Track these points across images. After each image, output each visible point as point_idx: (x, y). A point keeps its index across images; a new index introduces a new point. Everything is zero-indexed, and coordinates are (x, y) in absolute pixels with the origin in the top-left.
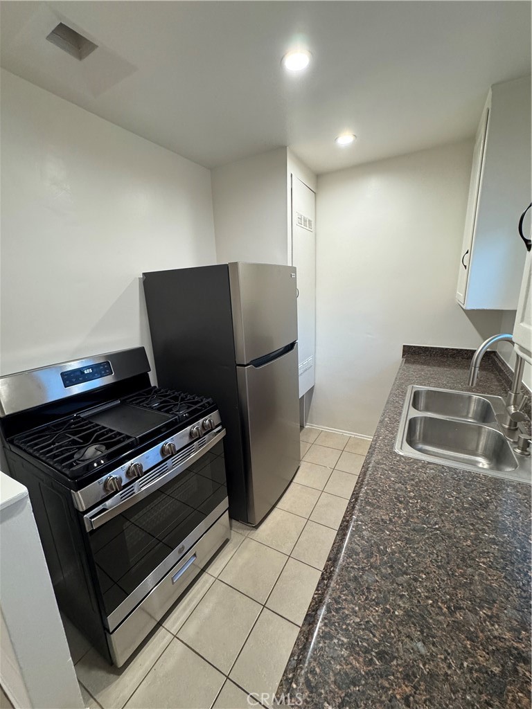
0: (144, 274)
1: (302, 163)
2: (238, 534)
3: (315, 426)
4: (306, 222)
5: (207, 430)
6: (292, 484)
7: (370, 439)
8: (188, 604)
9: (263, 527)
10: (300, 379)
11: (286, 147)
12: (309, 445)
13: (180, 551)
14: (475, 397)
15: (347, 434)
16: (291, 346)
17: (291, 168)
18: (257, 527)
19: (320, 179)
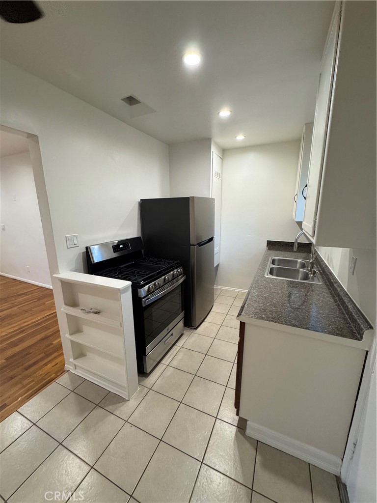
0: (141, 200)
1: (217, 145)
2: (187, 332)
3: (219, 287)
4: (218, 175)
5: (174, 277)
6: (211, 313)
7: (247, 291)
8: (171, 355)
9: (199, 329)
10: (215, 256)
11: (211, 139)
12: (217, 296)
13: (168, 330)
14: (299, 261)
15: (237, 290)
16: (211, 239)
17: (213, 149)
18: (196, 328)
19: (225, 152)
